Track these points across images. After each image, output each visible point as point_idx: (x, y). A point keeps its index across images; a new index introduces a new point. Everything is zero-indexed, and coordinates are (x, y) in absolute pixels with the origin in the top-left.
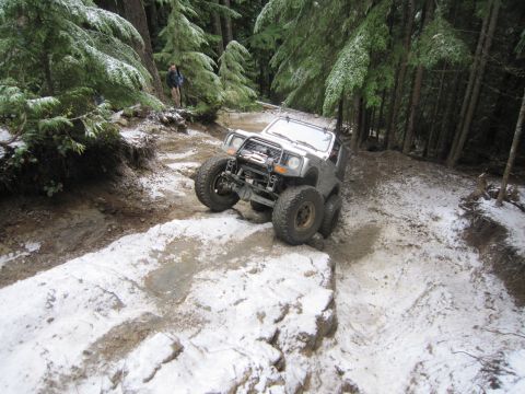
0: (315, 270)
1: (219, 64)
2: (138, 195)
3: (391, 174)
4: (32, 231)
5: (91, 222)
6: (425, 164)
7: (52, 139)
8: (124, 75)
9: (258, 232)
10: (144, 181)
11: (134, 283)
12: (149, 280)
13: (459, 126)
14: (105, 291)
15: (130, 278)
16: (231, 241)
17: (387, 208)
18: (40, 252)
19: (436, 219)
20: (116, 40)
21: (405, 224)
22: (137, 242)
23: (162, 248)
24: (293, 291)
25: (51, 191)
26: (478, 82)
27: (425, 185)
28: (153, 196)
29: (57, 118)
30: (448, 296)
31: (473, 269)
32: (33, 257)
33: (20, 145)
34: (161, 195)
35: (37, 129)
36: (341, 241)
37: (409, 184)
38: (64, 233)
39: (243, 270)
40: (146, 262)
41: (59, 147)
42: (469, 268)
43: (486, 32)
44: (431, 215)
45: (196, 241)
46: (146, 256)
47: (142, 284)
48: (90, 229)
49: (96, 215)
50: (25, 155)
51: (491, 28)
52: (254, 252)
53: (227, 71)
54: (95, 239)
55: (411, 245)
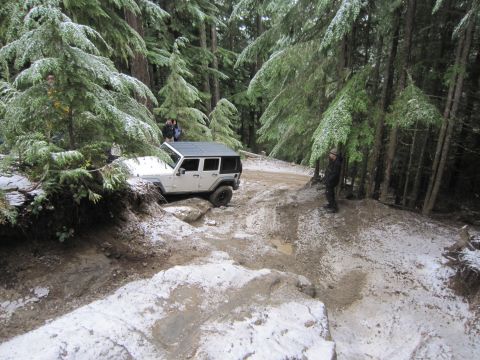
0: (314, 320)
1: (211, 118)
2: (140, 239)
3: (372, 221)
4: (42, 275)
5: (98, 268)
6: (402, 212)
7: (69, 188)
8: (140, 131)
9: (255, 279)
10: (145, 225)
11: (143, 334)
12: (155, 329)
13: (432, 178)
14: (115, 344)
15: (138, 328)
16: (231, 289)
17: (371, 255)
18: (48, 298)
19: (420, 266)
20: (132, 99)
21: (389, 270)
22: (143, 289)
23: (166, 296)
24: (297, 342)
25: (63, 237)
26: (447, 140)
27: (404, 232)
28: (154, 240)
29: (78, 170)
30: (447, 349)
31: (465, 320)
32: (41, 303)
33: (40, 194)
34: (160, 239)
35: (58, 179)
36: (330, 287)
37: (389, 231)
38: (72, 278)
39: (248, 321)
40: (152, 311)
41: (75, 196)
42: (462, 318)
43: (453, 97)
44: (414, 262)
45: (198, 288)
46: (152, 304)
47: (150, 335)
48: (97, 274)
49: (102, 259)
50: (43, 203)
51: (457, 95)
52: (255, 300)
53: (217, 125)
54: (100, 284)
55: (398, 292)
